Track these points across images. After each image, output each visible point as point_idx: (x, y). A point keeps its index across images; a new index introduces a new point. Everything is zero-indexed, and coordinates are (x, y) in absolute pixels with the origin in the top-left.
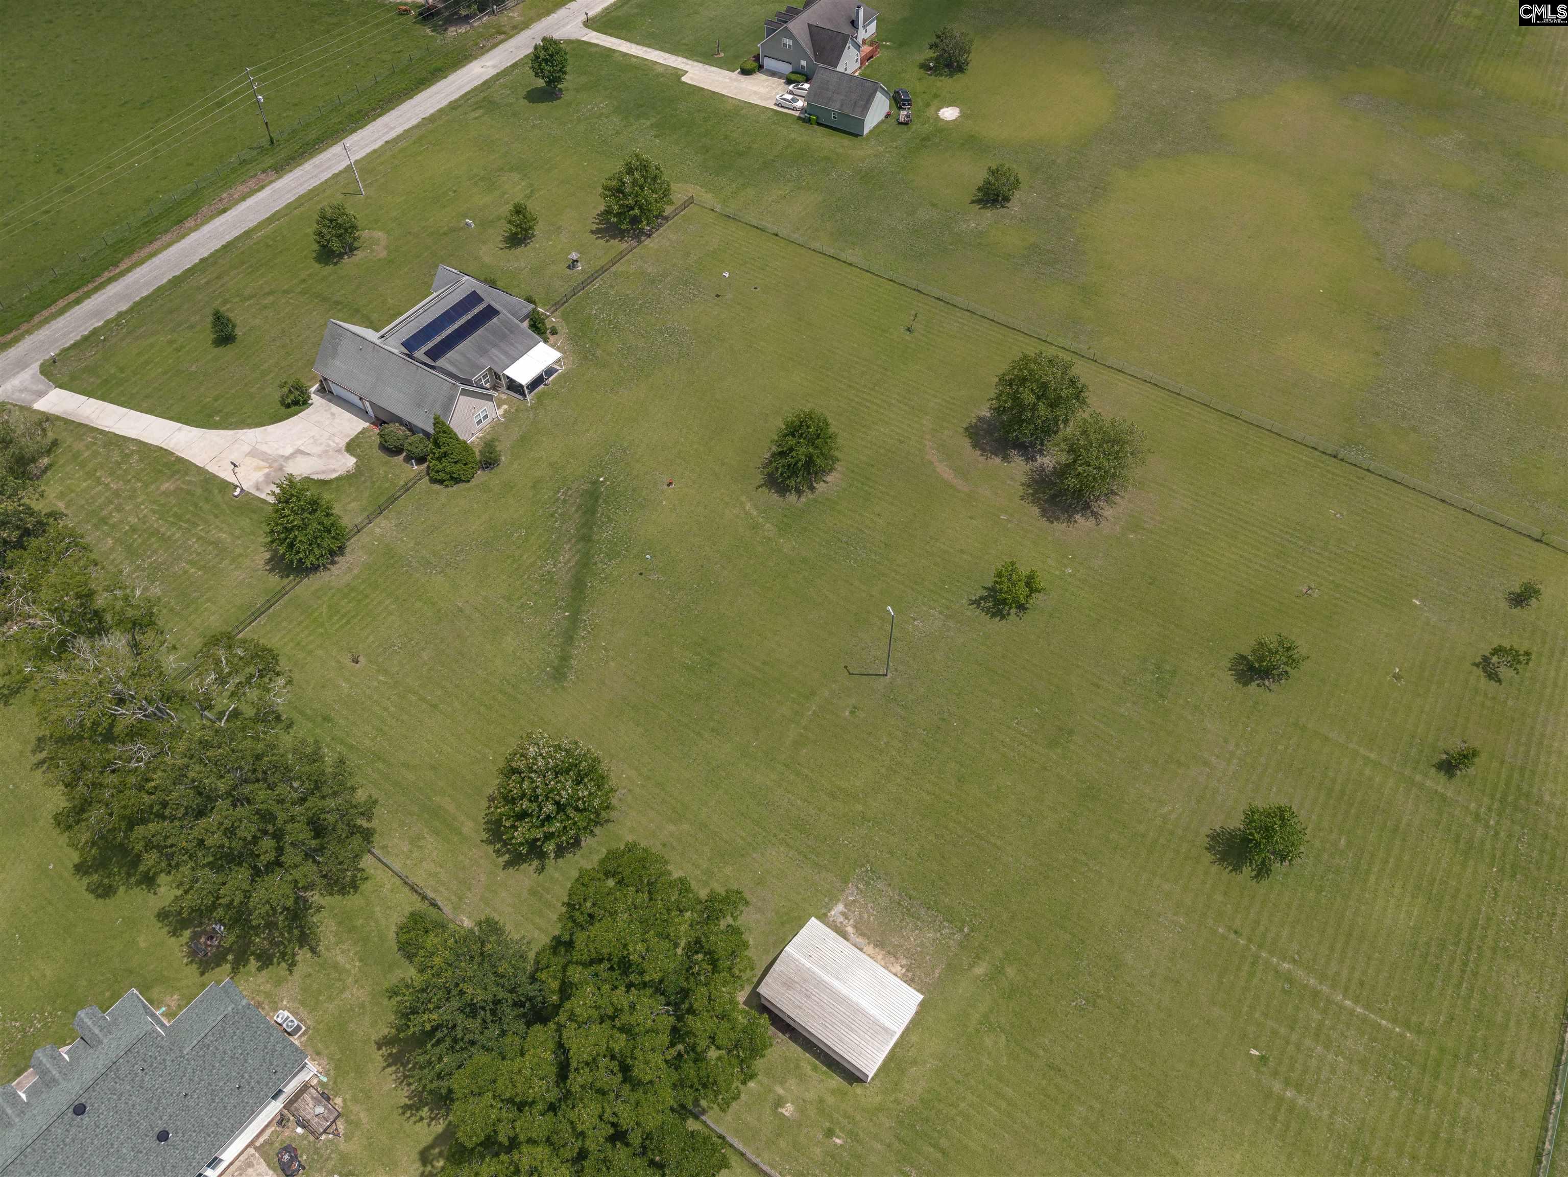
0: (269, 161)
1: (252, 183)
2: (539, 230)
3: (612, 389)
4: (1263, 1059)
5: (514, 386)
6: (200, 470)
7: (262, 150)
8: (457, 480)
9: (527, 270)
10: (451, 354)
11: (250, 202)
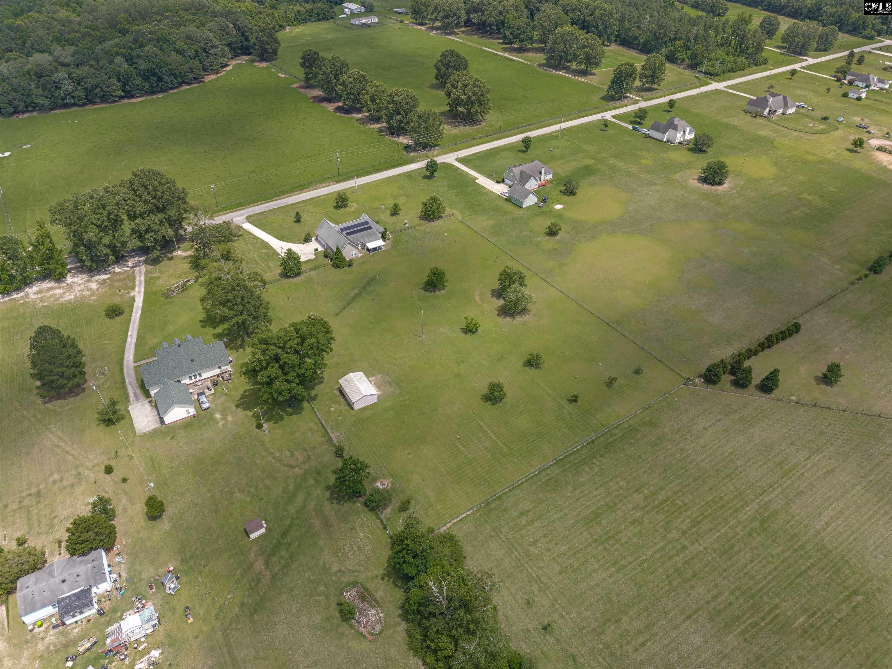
0: (336, 179)
1: (327, 184)
2: (401, 212)
4: (459, 439)
5: (368, 249)
6: (274, 250)
7: (335, 176)
8: (338, 267)
9: (391, 222)
10: (353, 236)
11: (324, 189)
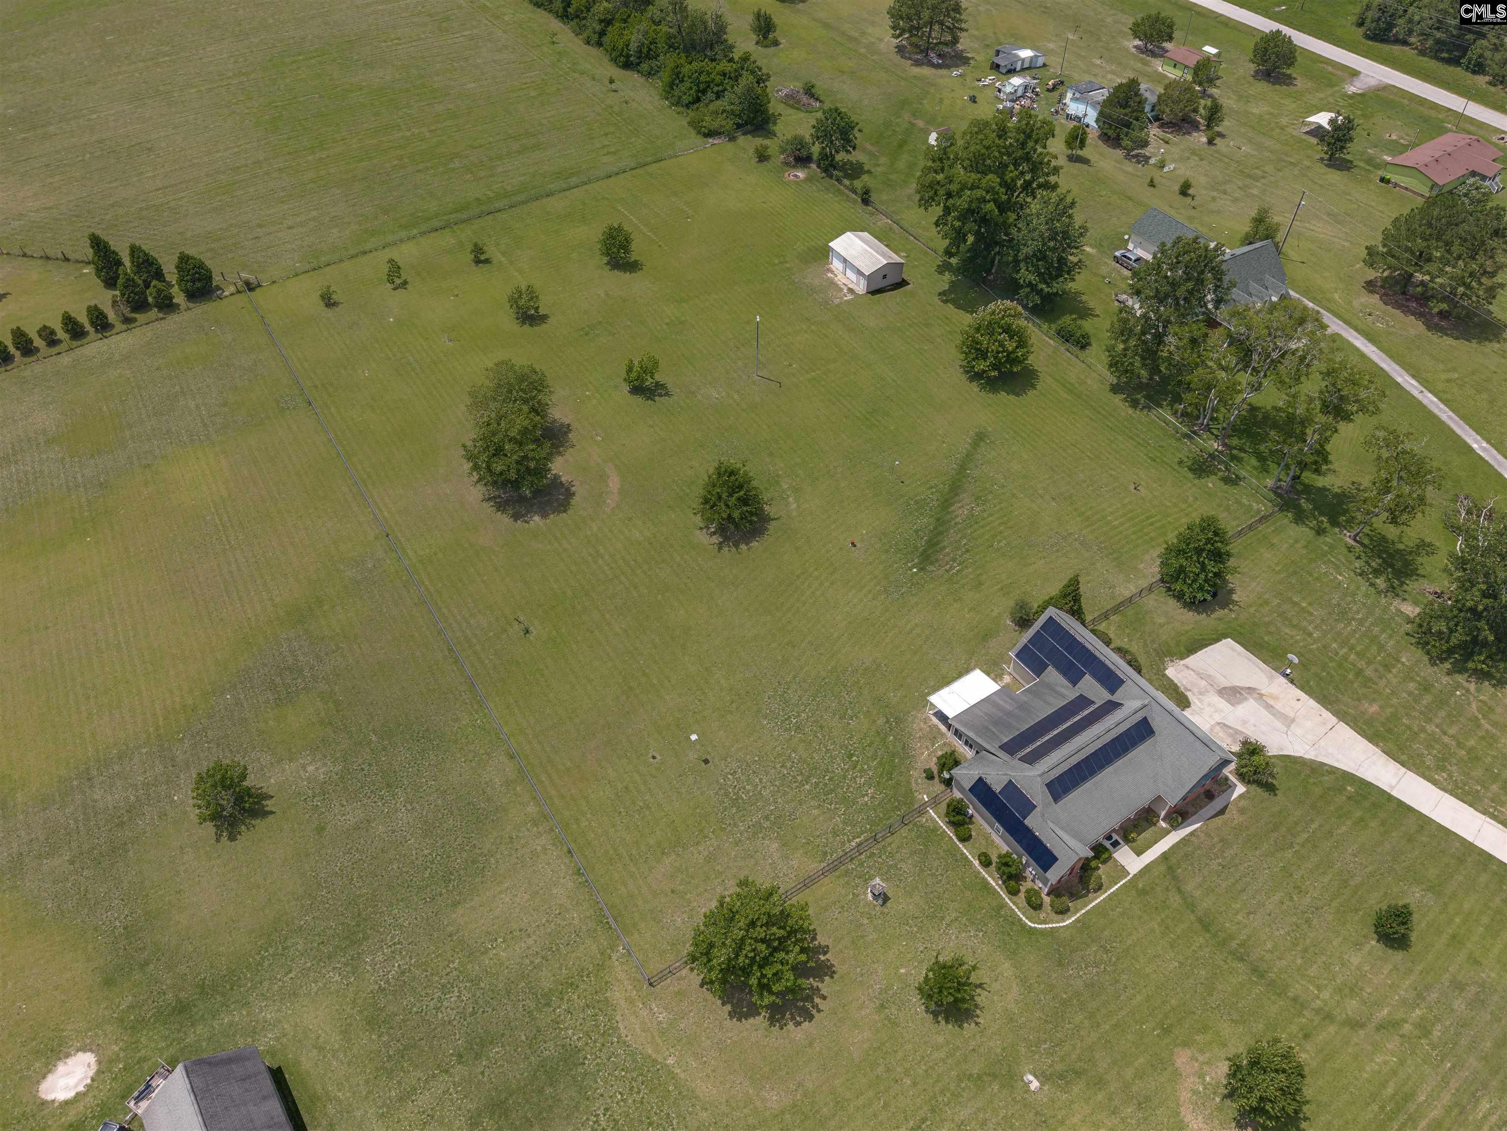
3: (879, 666)
9: (948, 919)
